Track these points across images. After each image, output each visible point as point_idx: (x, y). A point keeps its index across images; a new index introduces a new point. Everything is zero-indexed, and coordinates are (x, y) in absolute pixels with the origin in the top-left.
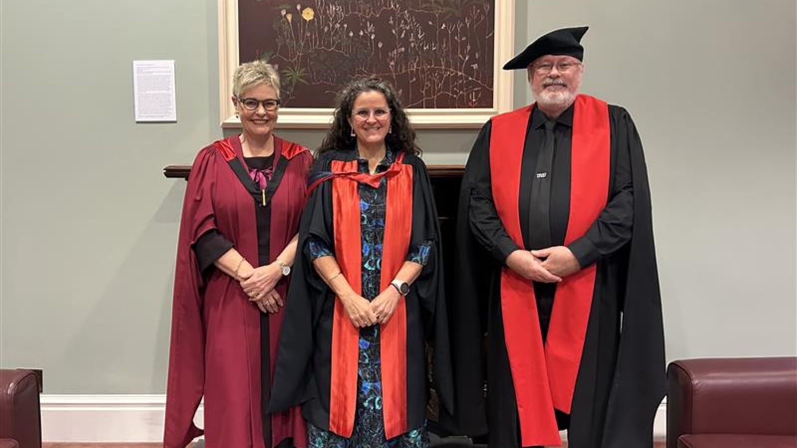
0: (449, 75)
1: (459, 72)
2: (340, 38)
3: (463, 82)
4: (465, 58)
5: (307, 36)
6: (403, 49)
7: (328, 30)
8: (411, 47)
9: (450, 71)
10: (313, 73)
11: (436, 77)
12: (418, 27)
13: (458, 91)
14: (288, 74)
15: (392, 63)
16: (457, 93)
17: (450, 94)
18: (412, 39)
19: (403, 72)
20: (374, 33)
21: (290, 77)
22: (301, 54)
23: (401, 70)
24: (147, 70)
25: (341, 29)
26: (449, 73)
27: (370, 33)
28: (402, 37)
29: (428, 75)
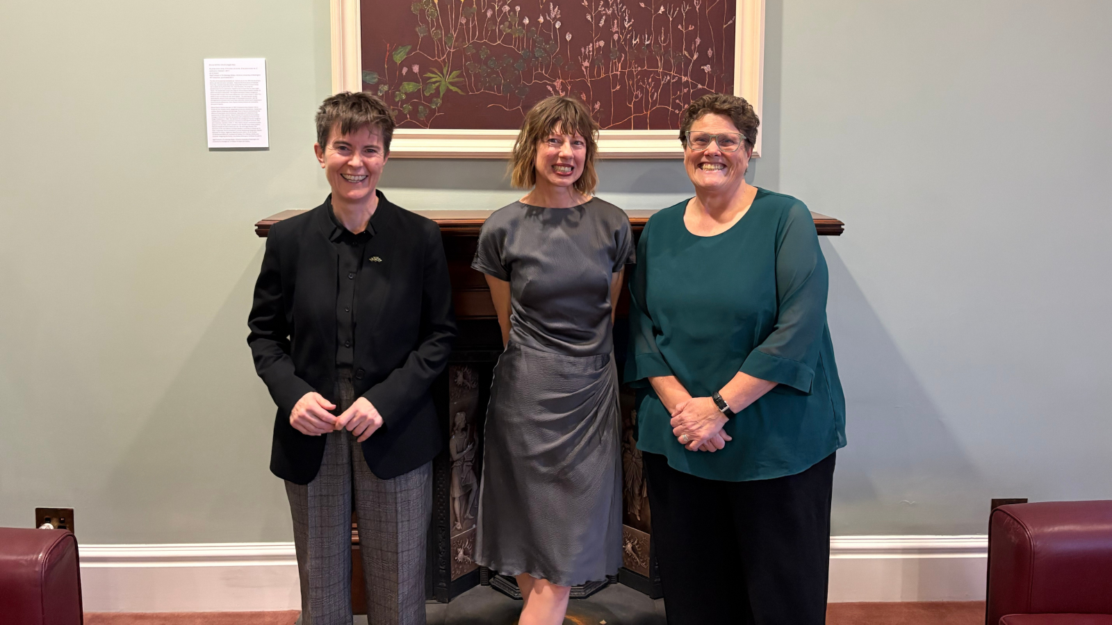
0: (669, 81)
1: (683, 77)
2: (510, 27)
3: (689, 91)
4: (692, 57)
5: (461, 23)
6: (602, 43)
7: (493, 15)
8: (614, 40)
9: (670, 75)
10: (469, 76)
11: (649, 84)
12: (625, 11)
14: (434, 80)
15: (586, 64)
17: (670, 108)
18: (615, 29)
19: (603, 76)
20: (559, 19)
21: (437, 84)
22: (452, 51)
23: (599, 74)
24: (225, 73)
25: (511, 13)
26: (668, 78)
27: (554, 19)
28: (601, 25)
29: (638, 82)
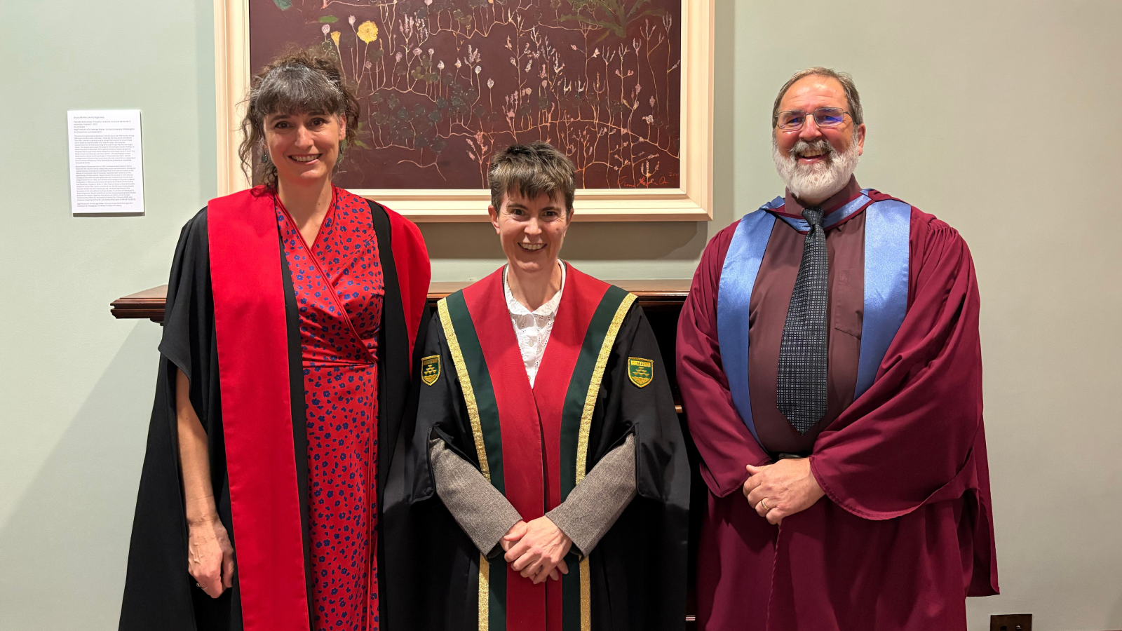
0: (607, 133)
1: (622, 129)
2: (423, 72)
3: (629, 145)
4: (632, 106)
5: (365, 68)
6: (529, 91)
7: (403, 59)
8: (542, 87)
9: (607, 127)
10: (376, 130)
11: (583, 136)
12: (554, 54)
13: (622, 160)
15: (511, 114)
16: (619, 164)
17: (608, 165)
18: (543, 74)
19: (530, 127)
20: (479, 64)
23: (526, 126)
24: (92, 127)
25: (424, 57)
26: (606, 130)
27: (473, 64)
28: (527, 70)
29: (571, 134)
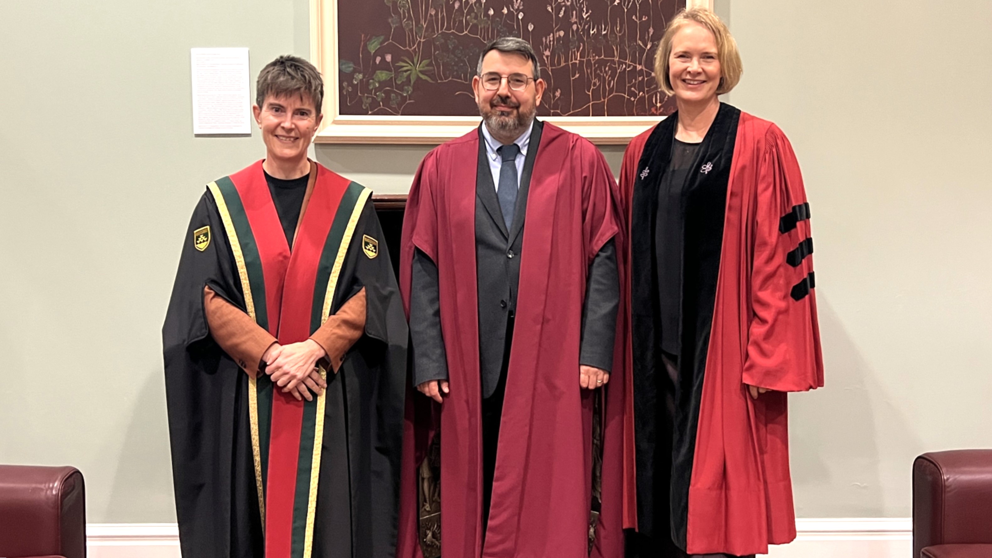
0: (625, 69)
1: (638, 66)
2: (476, 18)
3: (643, 79)
4: (646, 46)
5: (431, 15)
6: (562, 33)
7: (461, 6)
8: (573, 30)
9: (626, 64)
10: (439, 68)
11: (606, 72)
12: (583, 3)
13: (637, 92)
14: (405, 69)
15: (547, 53)
16: (635, 95)
17: (626, 96)
18: (574, 19)
19: (563, 64)
20: (521, 11)
21: (409, 72)
22: (422, 40)
23: (559, 63)
24: (211, 63)
25: (477, 5)
26: (624, 66)
27: (516, 10)
28: (560, 16)
29: (596, 70)
